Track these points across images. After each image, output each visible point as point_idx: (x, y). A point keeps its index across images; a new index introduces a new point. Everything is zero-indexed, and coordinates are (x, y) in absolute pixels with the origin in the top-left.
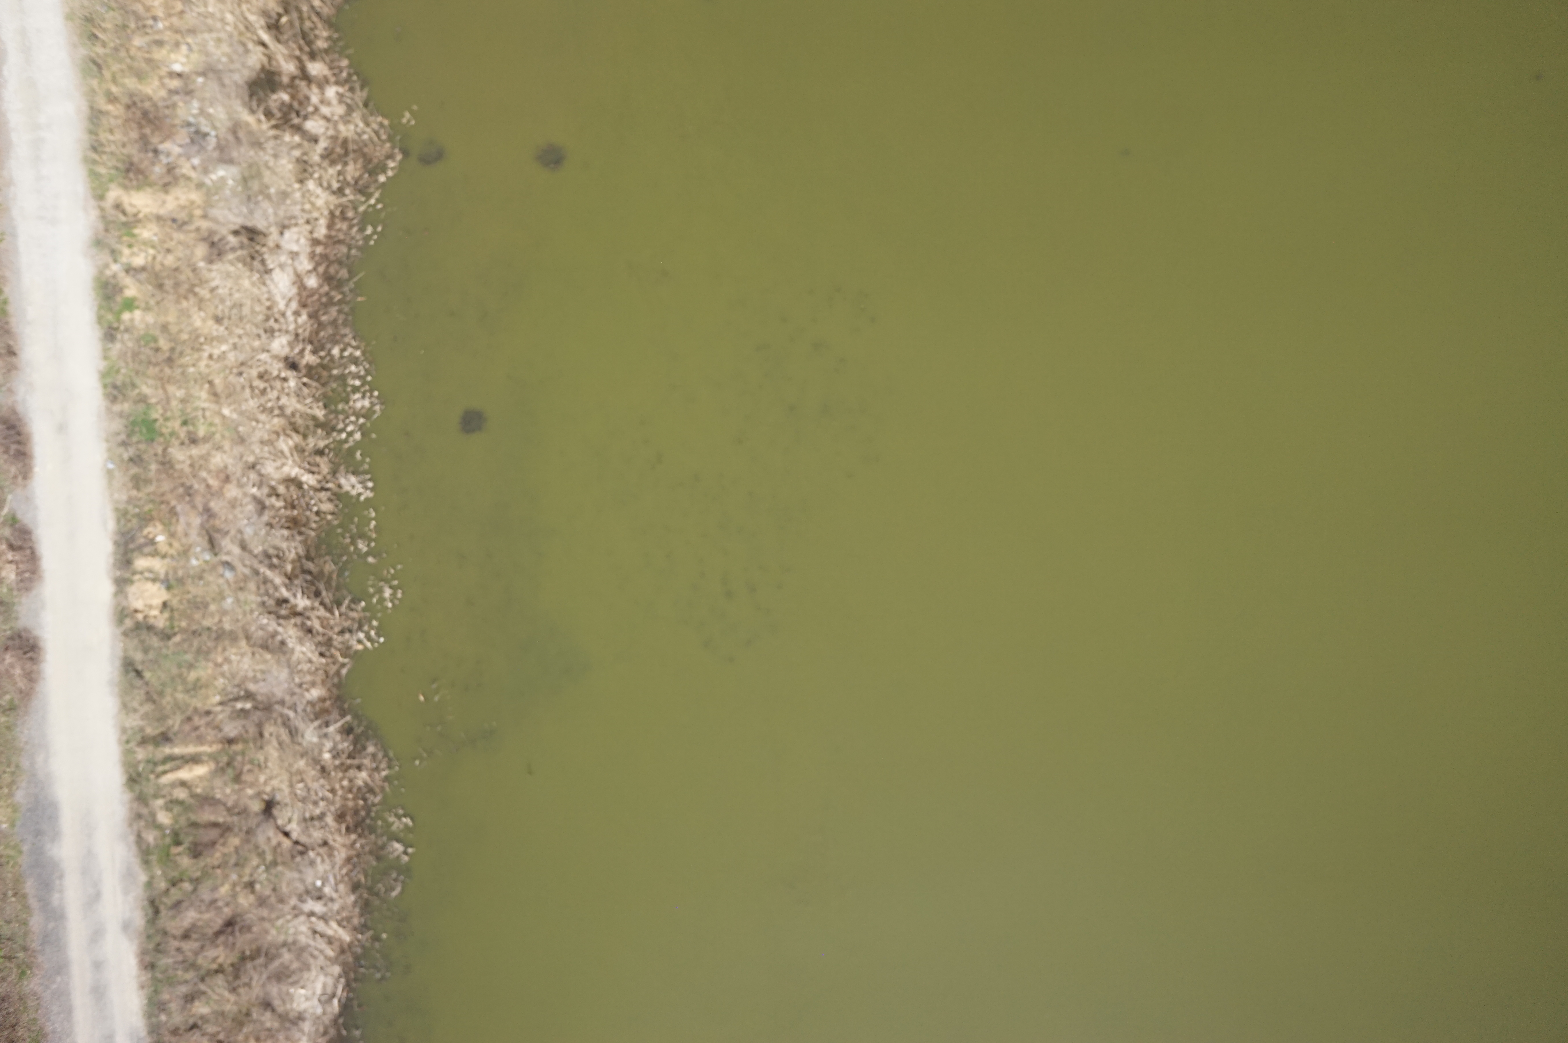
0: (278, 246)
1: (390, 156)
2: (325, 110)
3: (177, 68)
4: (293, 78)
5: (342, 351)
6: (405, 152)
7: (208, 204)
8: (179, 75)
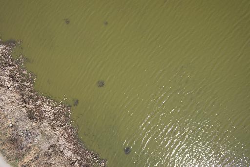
0: (60, 145)
1: (68, 109)
2: (47, 110)
3: (11, 125)
4: (36, 108)
5: (89, 156)
6: (70, 106)
7: (39, 148)
8: (12, 126)
